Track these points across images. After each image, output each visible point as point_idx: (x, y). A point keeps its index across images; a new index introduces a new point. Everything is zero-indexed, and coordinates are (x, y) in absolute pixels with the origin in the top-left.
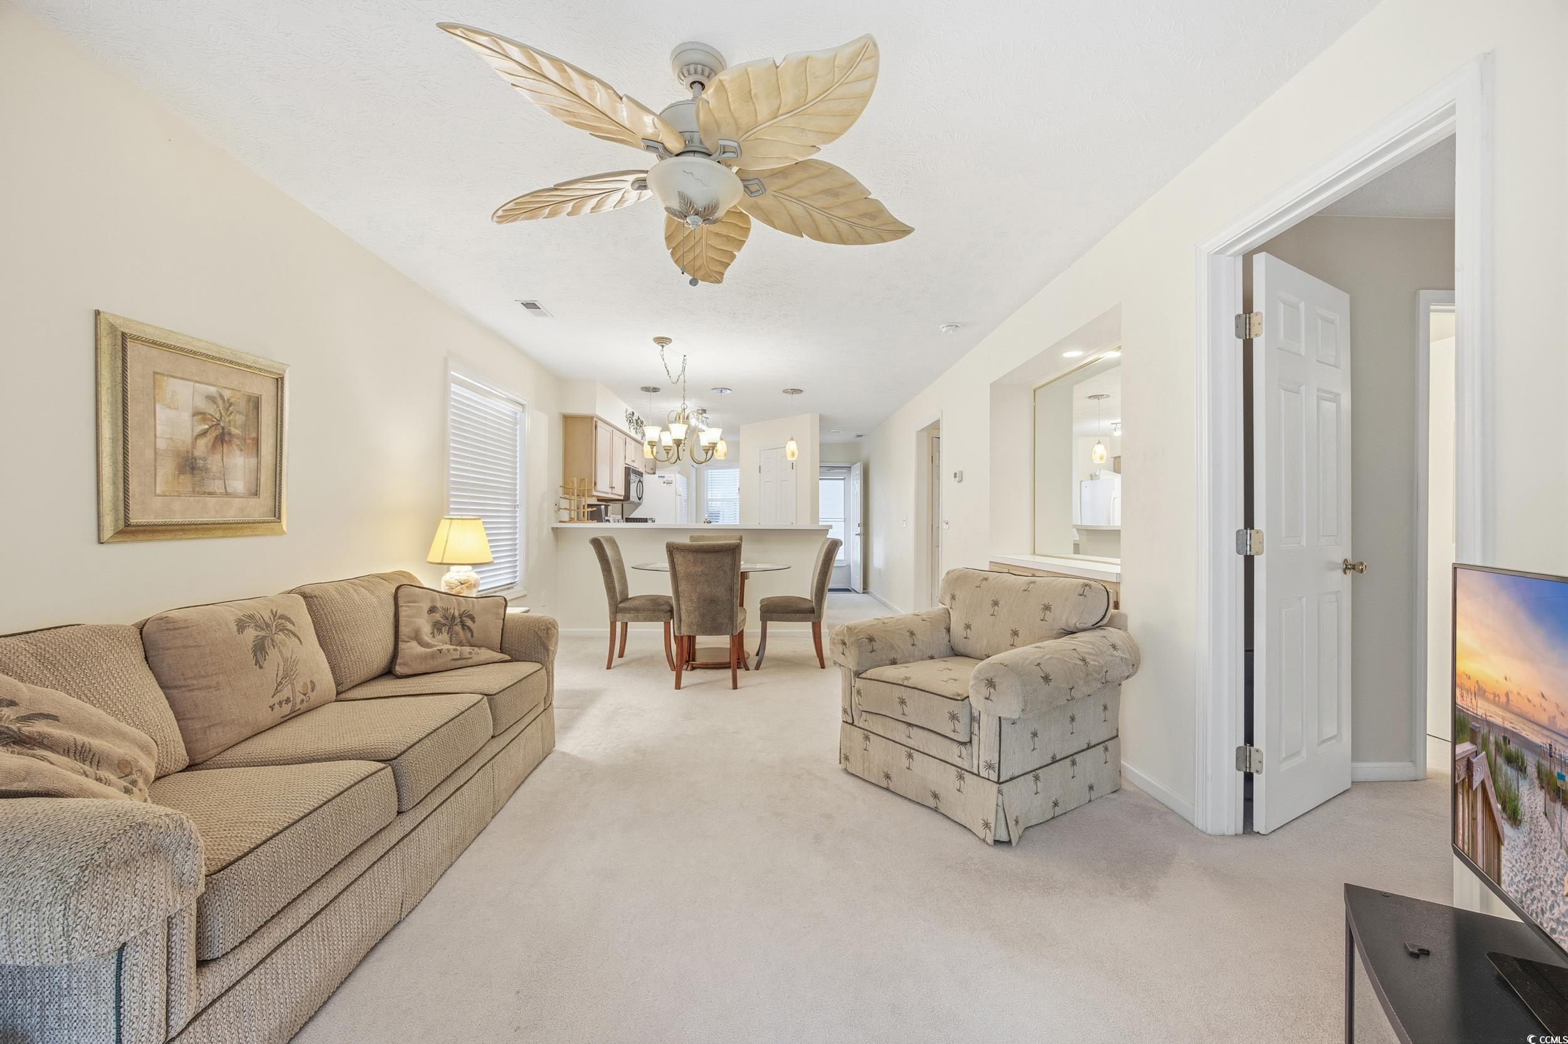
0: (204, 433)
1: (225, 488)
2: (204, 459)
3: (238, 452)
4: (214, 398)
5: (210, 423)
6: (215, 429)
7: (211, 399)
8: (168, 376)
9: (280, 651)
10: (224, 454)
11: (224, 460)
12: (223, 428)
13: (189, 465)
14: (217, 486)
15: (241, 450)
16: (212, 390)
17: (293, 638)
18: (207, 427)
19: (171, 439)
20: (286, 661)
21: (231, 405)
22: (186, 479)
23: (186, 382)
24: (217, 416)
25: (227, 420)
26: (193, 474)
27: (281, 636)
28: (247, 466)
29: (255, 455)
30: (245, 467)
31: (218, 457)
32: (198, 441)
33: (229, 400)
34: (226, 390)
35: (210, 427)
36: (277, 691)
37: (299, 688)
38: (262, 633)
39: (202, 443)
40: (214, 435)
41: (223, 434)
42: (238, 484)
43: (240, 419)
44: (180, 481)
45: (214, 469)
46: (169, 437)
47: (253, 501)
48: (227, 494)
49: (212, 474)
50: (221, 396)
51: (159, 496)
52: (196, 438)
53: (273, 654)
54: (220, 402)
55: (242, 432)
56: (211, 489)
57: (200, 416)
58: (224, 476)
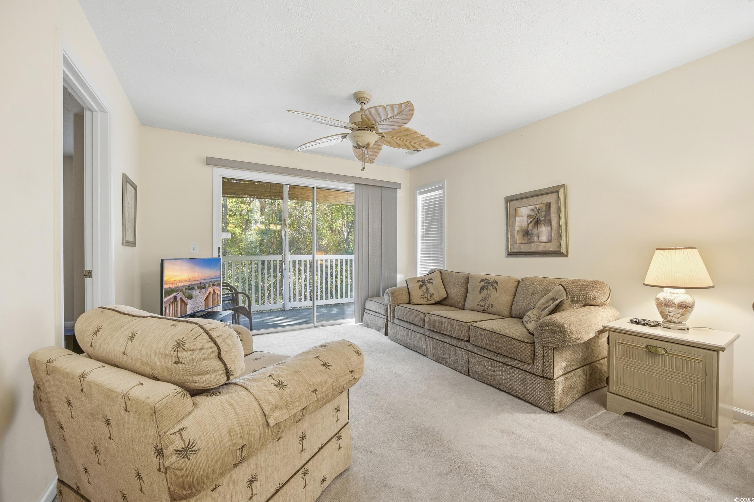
0: (531, 222)
1: (539, 239)
2: (532, 231)
3: (543, 226)
4: (534, 209)
5: (533, 218)
6: (535, 220)
7: (533, 210)
8: (519, 208)
9: (487, 291)
10: (538, 228)
11: (538, 230)
12: (537, 219)
13: (527, 233)
14: (536, 239)
15: (544, 225)
16: (533, 207)
17: (494, 289)
18: (532, 220)
19: (521, 226)
20: (487, 294)
21: (539, 209)
22: (526, 238)
23: (524, 207)
24: (535, 215)
25: (539, 215)
26: (528, 236)
27: (490, 287)
28: (547, 230)
29: (550, 226)
30: (546, 231)
31: (536, 229)
32: (529, 225)
33: (538, 208)
34: (537, 205)
35: (533, 220)
36: (480, 302)
37: (487, 304)
38: (485, 284)
39: (530, 225)
40: (534, 222)
41: (537, 221)
42: (544, 238)
43: (543, 214)
44: (524, 239)
45: (535, 233)
46: (520, 226)
47: (549, 244)
48: (539, 242)
49: (534, 235)
50: (536, 208)
51: (518, 244)
52: (529, 224)
53: (485, 291)
54: (536, 210)
55: (544, 218)
56: (533, 241)
57: (530, 217)
58: (538, 235)
